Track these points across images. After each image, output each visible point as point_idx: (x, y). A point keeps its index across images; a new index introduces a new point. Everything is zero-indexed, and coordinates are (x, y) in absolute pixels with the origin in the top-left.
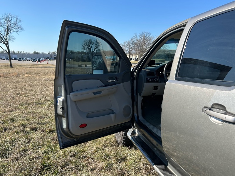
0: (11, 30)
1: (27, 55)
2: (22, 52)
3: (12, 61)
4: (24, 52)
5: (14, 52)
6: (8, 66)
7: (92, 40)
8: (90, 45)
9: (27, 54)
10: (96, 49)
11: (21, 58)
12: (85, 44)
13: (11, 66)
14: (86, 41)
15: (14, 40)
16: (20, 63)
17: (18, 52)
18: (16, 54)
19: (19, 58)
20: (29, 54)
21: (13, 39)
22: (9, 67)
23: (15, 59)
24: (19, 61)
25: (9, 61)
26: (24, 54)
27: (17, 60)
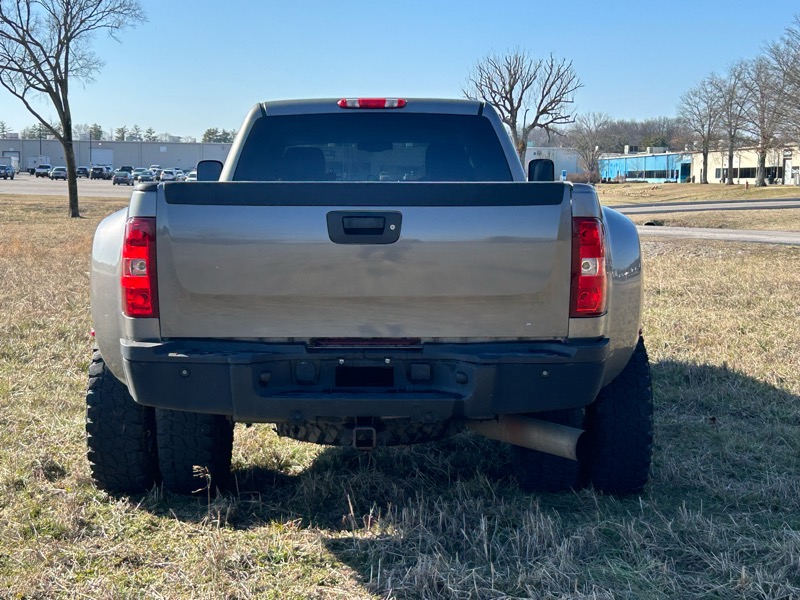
0: (82, 22)
1: (163, 149)
2: (143, 134)
3: (81, 182)
4: (150, 131)
5: (97, 133)
6: (59, 209)
7: (526, 63)
8: (512, 88)
9: (163, 144)
10: (545, 111)
11: (129, 169)
12: (479, 86)
13: (75, 210)
14: (491, 69)
15: (94, 73)
16: (121, 192)
17: (122, 131)
18: (109, 145)
19: (123, 169)
20: (175, 143)
21: (89, 65)
22: (66, 214)
23: (99, 174)
24: (118, 182)
25: (66, 183)
26: (153, 142)
27: (109, 178)
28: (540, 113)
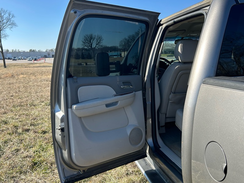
0: (3, 27)
1: (22, 53)
2: (17, 51)
3: (6, 60)
4: (19, 50)
5: (8, 51)
6: (2, 66)
7: (93, 35)
8: (91, 40)
9: (22, 52)
11: (15, 57)
12: (85, 40)
13: (5, 66)
14: (87, 36)
15: (7, 38)
16: (14, 62)
17: (13, 50)
18: (10, 53)
19: (14, 57)
20: (24, 52)
21: (6, 36)
22: (3, 67)
23: (9, 59)
24: (13, 60)
25: (3, 61)
26: (19, 52)
27: (11, 59)
28: (96, 45)
